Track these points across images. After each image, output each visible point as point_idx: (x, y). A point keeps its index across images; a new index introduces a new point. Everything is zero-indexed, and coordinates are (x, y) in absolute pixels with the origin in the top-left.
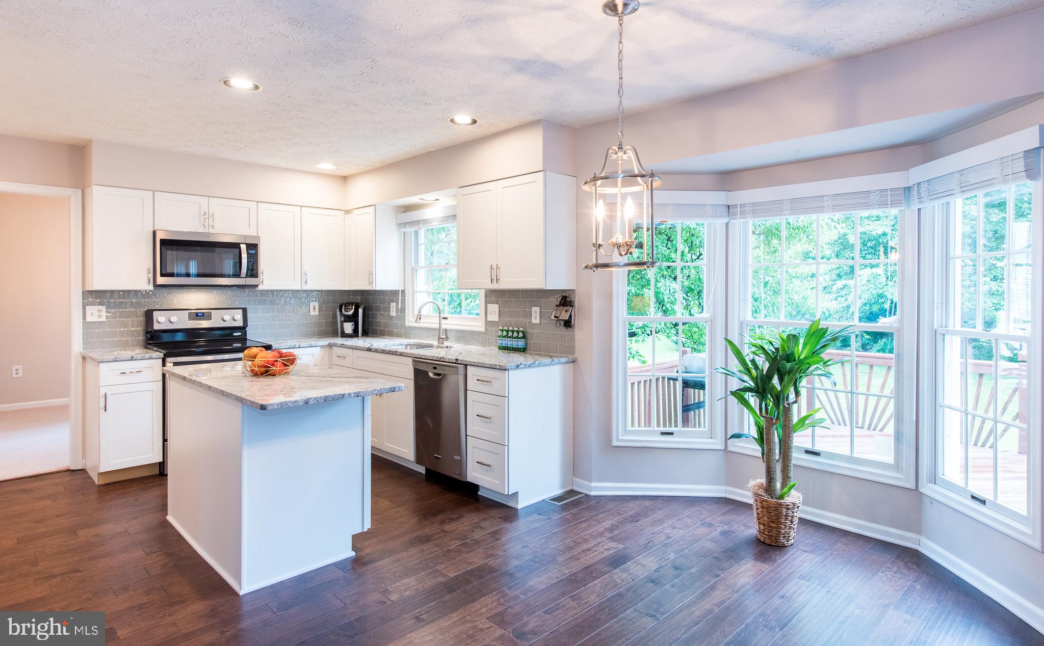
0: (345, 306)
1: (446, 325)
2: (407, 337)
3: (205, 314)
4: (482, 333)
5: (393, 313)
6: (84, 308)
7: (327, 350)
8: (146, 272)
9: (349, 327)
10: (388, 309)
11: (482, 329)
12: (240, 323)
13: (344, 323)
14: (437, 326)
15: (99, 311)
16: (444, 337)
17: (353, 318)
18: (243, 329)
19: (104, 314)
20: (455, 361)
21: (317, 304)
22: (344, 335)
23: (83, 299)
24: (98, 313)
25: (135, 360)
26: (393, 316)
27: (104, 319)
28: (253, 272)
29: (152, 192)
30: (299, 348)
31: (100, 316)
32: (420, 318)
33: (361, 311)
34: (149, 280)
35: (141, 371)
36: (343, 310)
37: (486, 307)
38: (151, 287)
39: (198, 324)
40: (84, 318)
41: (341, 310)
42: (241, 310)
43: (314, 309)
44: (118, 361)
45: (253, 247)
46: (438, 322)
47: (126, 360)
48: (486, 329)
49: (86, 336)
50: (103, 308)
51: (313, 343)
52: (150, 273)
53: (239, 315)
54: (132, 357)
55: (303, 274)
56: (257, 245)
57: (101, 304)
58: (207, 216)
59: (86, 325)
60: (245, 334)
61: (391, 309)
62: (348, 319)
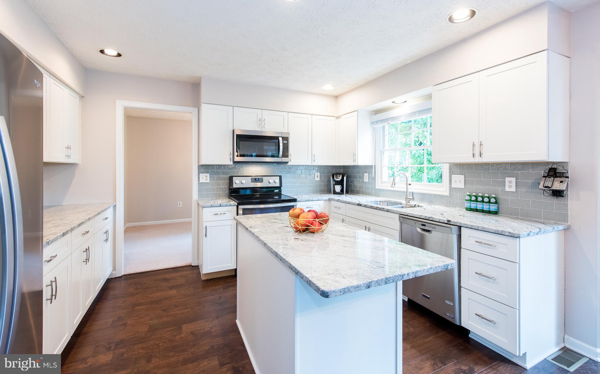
0: (336, 175)
1: (411, 189)
2: (377, 196)
3: (260, 179)
4: (447, 196)
5: (366, 180)
6: (199, 175)
7: (327, 202)
8: (229, 154)
9: (338, 188)
10: (363, 177)
11: (447, 193)
12: (278, 185)
13: (335, 186)
14: (405, 190)
15: (206, 176)
16: (411, 197)
17: (341, 183)
18: (279, 188)
19: (208, 178)
20: (446, 222)
21: (319, 174)
22: (335, 193)
23: (198, 170)
24: (205, 178)
25: (222, 206)
26: (366, 182)
27: (208, 181)
28: (286, 154)
29: (232, 107)
30: (312, 201)
31: (206, 180)
32: (395, 184)
33: (345, 178)
34: (231, 159)
35: (225, 213)
36: (335, 178)
37: (450, 177)
38: (232, 163)
39: (256, 185)
40: (199, 180)
41: (333, 178)
42: (279, 177)
43: (317, 177)
44: (213, 207)
45: (286, 139)
46: (406, 187)
47: (217, 207)
48: (450, 194)
49: (200, 190)
50: (208, 175)
51: (320, 198)
52: (231, 155)
53: (277, 180)
54: (220, 205)
55: (313, 156)
56: (288, 137)
57: (207, 172)
58: (261, 121)
59: (200, 184)
60: (280, 191)
61: (365, 177)
62: (337, 183)
